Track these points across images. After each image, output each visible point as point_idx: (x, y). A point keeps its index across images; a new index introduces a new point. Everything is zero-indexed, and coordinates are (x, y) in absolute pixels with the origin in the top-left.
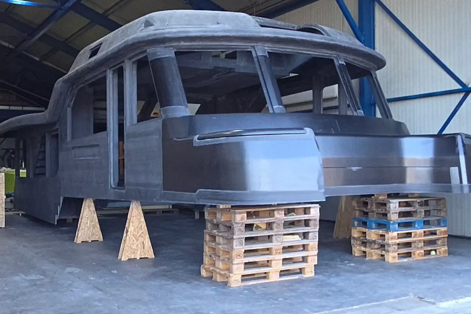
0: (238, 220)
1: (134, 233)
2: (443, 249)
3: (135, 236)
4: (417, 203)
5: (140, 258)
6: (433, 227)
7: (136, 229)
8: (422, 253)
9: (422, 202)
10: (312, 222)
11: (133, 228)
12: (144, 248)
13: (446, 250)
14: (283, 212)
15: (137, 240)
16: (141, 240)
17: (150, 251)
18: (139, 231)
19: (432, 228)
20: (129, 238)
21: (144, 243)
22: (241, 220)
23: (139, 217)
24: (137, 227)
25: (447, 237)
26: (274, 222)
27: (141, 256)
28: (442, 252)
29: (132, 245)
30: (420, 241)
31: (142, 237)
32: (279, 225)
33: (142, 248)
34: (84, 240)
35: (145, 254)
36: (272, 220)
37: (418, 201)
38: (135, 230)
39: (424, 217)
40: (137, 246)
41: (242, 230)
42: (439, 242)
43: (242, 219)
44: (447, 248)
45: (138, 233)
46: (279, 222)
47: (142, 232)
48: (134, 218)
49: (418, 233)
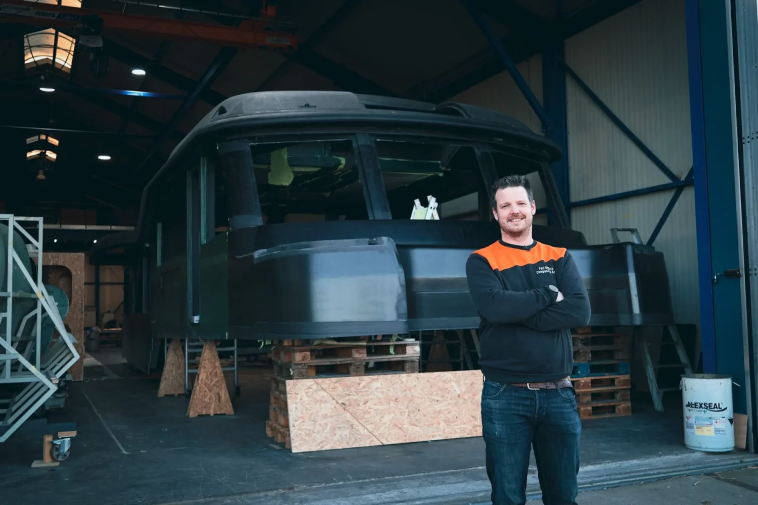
0: (297, 360)
1: (207, 381)
2: (623, 405)
3: (207, 385)
4: (580, 341)
5: (215, 415)
6: (606, 374)
7: (209, 377)
8: (588, 411)
9: (587, 339)
10: (407, 364)
11: (205, 374)
12: (219, 401)
13: (628, 407)
14: (365, 351)
15: (210, 390)
16: (216, 390)
17: (227, 405)
18: (213, 378)
19: (605, 376)
20: (200, 388)
21: (220, 394)
22: (303, 360)
23: (213, 361)
24: (211, 374)
25: (630, 389)
26: (351, 364)
27: (216, 412)
28: (622, 410)
29: (203, 397)
30: (585, 394)
31: (217, 387)
32: (358, 367)
33: (217, 401)
34: (167, 394)
35: (221, 409)
36: (348, 360)
37: (580, 338)
38: (207, 378)
39: (590, 360)
40: (210, 399)
41: (304, 373)
42: (618, 396)
43: (304, 358)
44: (630, 405)
45: (212, 381)
46: (357, 364)
47: (217, 379)
48: (207, 361)
49: (582, 383)
